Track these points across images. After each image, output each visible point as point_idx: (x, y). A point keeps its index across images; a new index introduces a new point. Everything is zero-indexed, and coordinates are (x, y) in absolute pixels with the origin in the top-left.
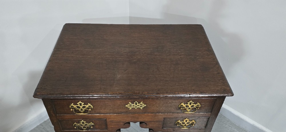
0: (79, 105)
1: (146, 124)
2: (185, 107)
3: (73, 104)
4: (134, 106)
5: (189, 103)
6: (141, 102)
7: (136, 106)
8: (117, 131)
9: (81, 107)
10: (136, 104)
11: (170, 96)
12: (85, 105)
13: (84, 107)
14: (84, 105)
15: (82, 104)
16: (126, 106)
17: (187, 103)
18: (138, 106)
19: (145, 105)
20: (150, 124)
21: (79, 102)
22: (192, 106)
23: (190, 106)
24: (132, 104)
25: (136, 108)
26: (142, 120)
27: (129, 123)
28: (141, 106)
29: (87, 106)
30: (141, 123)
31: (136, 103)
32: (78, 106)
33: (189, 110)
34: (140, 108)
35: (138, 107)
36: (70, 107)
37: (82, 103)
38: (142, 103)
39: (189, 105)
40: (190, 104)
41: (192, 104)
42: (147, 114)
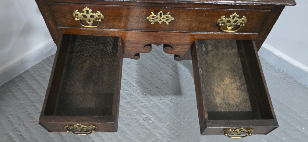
0: (85, 13)
1: (172, 47)
2: (226, 22)
3: (77, 10)
4: (157, 18)
5: (231, 16)
6: (167, 13)
7: (161, 19)
8: (135, 56)
9: (88, 16)
10: (161, 16)
11: (208, 3)
12: (94, 14)
13: (92, 16)
14: (92, 14)
15: (89, 12)
16: (147, 18)
17: (229, 16)
18: (163, 18)
19: (172, 17)
20: (177, 47)
21: (85, 7)
22: (234, 22)
23: (232, 21)
24: (155, 16)
25: (160, 22)
26: (166, 41)
27: (150, 45)
28: (167, 19)
29: (96, 15)
30: (165, 46)
31: (161, 14)
32: (83, 14)
33: (229, 28)
34: (166, 22)
35: (163, 20)
36: (74, 15)
37: (89, 9)
38: (169, 14)
39: (231, 19)
40: (234, 17)
41: (235, 18)
42: (174, 33)
